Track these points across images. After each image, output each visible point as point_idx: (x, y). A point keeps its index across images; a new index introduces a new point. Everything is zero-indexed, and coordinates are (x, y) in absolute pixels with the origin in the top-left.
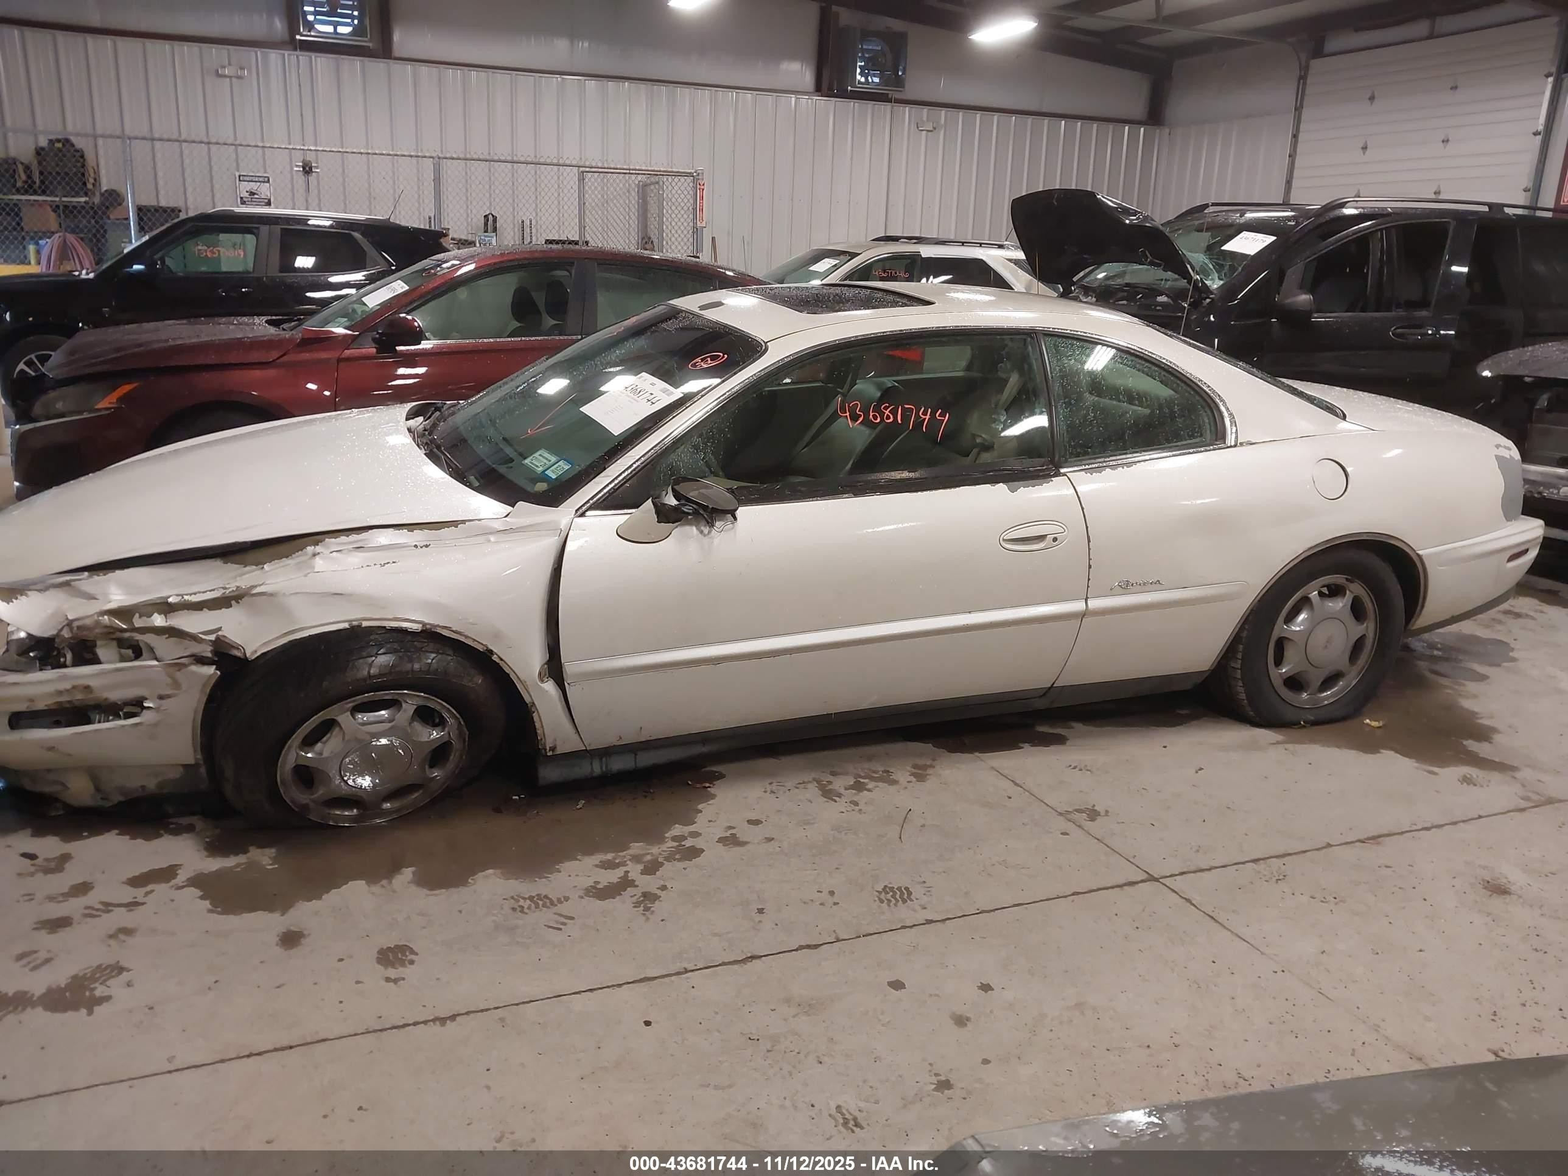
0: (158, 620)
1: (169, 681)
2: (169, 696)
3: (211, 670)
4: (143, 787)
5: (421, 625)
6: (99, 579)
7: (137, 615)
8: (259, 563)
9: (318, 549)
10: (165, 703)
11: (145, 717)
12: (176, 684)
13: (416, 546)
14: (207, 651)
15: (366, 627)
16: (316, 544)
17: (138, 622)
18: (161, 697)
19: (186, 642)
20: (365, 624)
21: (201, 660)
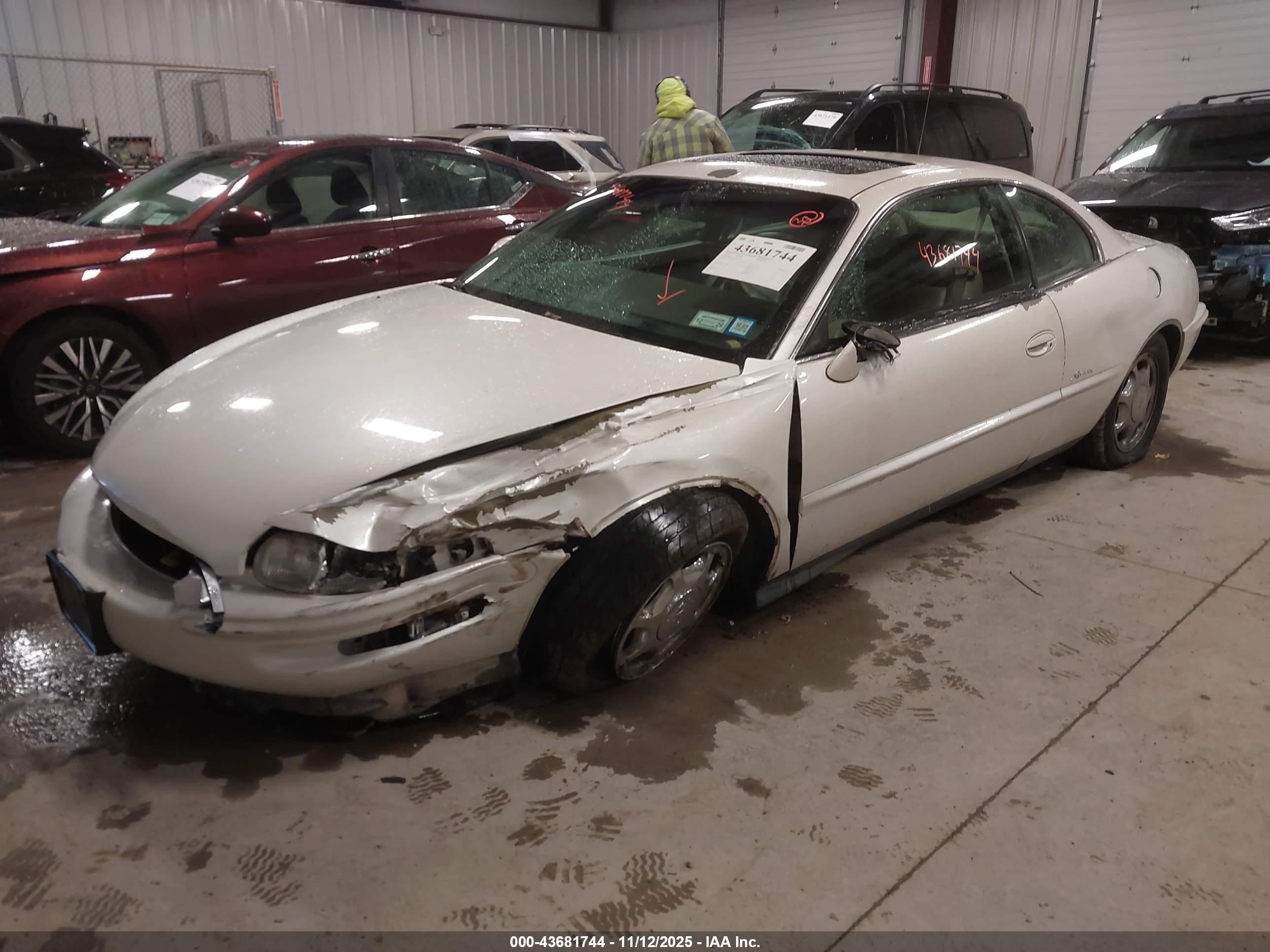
0: (500, 515)
1: (515, 572)
2: (512, 588)
3: (561, 555)
4: (464, 685)
5: (720, 481)
6: (409, 483)
7: (481, 512)
8: (554, 445)
9: (612, 423)
10: (508, 596)
11: (488, 613)
12: (522, 574)
13: (684, 410)
14: (560, 537)
15: (683, 490)
16: (606, 419)
17: (482, 521)
18: (503, 591)
19: (532, 532)
20: (682, 486)
21: (551, 546)
